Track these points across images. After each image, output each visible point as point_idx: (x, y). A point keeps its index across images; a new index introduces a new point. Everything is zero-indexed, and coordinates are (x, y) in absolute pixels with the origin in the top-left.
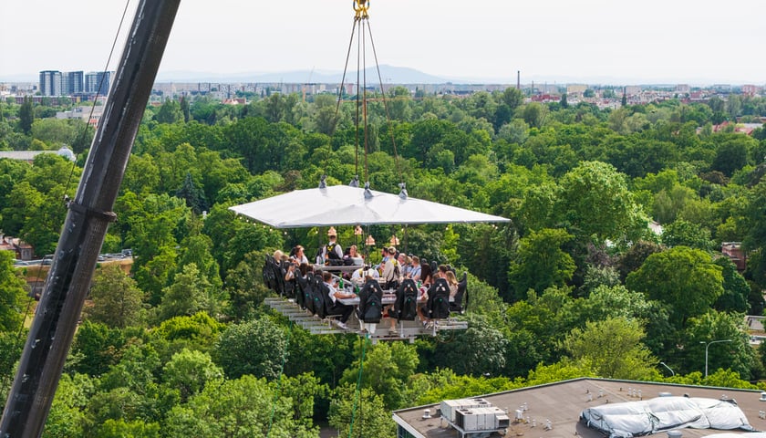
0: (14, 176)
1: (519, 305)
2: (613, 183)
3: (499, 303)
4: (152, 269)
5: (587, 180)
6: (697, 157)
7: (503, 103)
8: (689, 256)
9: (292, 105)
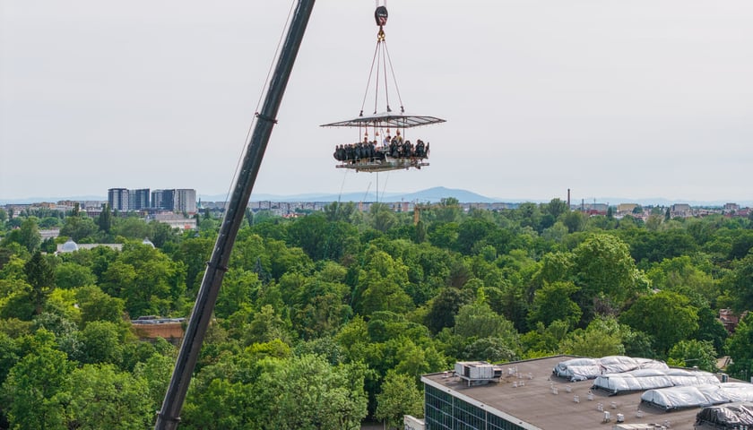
0: (108, 258)
1: (530, 335)
2: (618, 250)
3: (515, 334)
4: (233, 322)
5: (595, 247)
6: (715, 249)
7: (549, 214)
8: (667, 297)
9: (349, 213)
